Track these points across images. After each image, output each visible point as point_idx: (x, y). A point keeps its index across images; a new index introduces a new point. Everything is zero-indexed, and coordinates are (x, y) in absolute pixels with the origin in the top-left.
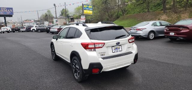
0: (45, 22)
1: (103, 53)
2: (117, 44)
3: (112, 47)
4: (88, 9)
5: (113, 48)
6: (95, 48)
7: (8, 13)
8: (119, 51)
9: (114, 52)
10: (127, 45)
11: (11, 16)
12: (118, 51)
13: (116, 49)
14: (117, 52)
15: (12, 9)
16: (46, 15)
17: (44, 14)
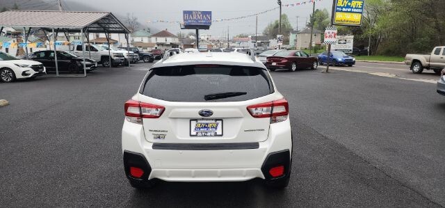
0: (271, 40)
1: (163, 133)
2: (201, 114)
3: (192, 120)
4: (349, 10)
5: (194, 123)
6: (141, 116)
7: (202, 22)
8: (213, 134)
9: (194, 133)
10: (241, 121)
11: (206, 27)
12: (209, 134)
13: (205, 127)
14: (205, 136)
15: (210, 13)
16: (277, 26)
17: (273, 23)
